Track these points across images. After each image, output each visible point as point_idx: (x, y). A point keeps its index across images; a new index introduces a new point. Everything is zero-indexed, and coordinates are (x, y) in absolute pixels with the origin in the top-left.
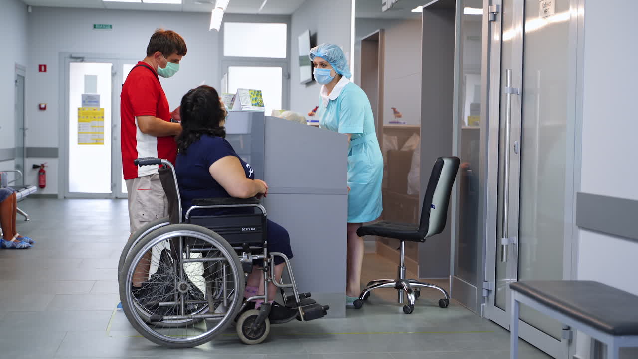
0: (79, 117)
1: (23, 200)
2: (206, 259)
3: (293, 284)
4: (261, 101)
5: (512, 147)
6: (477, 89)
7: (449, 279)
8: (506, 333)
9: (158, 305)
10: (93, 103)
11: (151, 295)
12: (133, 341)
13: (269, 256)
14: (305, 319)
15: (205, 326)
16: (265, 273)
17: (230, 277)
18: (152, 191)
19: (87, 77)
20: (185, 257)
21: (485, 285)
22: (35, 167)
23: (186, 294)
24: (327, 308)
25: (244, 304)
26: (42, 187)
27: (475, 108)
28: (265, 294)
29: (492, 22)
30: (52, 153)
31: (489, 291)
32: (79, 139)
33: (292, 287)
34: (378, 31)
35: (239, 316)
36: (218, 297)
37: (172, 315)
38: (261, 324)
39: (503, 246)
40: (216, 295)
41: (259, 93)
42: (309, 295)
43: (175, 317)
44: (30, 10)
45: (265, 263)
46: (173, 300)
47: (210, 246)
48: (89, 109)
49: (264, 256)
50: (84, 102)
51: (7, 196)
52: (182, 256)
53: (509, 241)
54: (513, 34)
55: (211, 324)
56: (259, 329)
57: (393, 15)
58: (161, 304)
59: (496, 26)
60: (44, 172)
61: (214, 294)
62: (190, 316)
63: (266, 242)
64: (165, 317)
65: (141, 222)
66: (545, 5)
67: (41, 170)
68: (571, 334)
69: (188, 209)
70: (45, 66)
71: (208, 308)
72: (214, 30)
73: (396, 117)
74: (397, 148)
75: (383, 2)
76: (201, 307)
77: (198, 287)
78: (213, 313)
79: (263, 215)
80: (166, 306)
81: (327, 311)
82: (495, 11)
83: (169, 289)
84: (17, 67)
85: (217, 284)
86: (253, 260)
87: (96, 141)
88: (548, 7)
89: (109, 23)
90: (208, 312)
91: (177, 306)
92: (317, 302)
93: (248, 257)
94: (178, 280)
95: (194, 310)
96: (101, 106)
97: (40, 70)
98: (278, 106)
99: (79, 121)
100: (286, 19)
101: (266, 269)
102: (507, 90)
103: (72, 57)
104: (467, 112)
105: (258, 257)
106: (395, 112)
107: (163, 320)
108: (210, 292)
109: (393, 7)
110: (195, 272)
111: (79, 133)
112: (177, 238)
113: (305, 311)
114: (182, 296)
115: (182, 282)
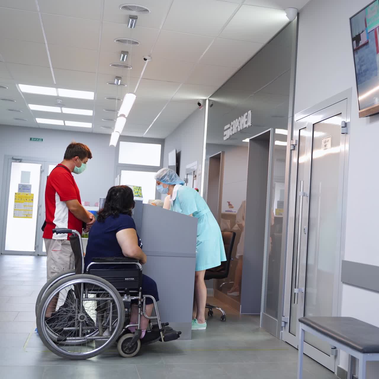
0: (15, 199)
2: (98, 299)
3: (158, 317)
4: (141, 194)
5: (303, 229)
6: (282, 192)
7: (260, 315)
8: (296, 350)
9: (62, 329)
10: (25, 190)
11: (58, 322)
12: (44, 354)
13: (142, 297)
14: (165, 341)
15: (94, 345)
16: (139, 309)
17: (115, 313)
18: (62, 251)
19: (23, 173)
20: (84, 297)
21: (283, 319)
23: (83, 322)
24: (180, 333)
25: (124, 330)
27: (280, 204)
28: (138, 323)
29: (292, 151)
31: (286, 323)
32: (14, 214)
33: (157, 319)
34: (221, 152)
35: (120, 337)
36: (105, 325)
37: (72, 337)
38: (134, 344)
39: (295, 293)
40: (104, 323)
41: (140, 188)
42: (167, 324)
43: (74, 338)
45: (140, 302)
46: (73, 326)
47: (104, 290)
48: (23, 194)
49: (139, 297)
50: (19, 189)
53: (299, 291)
54: (305, 159)
55: (99, 344)
56: (133, 347)
57: (231, 142)
58: (64, 329)
59: (295, 153)
61: (103, 323)
62: (86, 338)
63: (141, 288)
64: (68, 338)
65: (52, 273)
66: (325, 142)
68: (337, 352)
71: (98, 332)
72: (112, 146)
73: (230, 208)
74: (229, 227)
75: (224, 134)
76: (93, 332)
77: (92, 318)
78: (102, 336)
79: (140, 269)
80: (69, 331)
81: (180, 335)
82: (294, 143)
83: (71, 318)
85: (105, 316)
86: (132, 300)
87: (27, 216)
88: (326, 143)
89: (41, 138)
90: (96, 336)
91: (76, 330)
92: (173, 329)
93: (128, 298)
94: (79, 313)
95: (88, 334)
96: (32, 192)
99: (15, 202)
100: (161, 141)
101: (140, 306)
102: (300, 193)
103: (13, 159)
104: (275, 206)
105: (134, 298)
106: (230, 205)
107: (66, 340)
108: (100, 322)
109: (231, 138)
110: (91, 308)
111: (14, 210)
112: (79, 284)
113: (165, 335)
114: (81, 324)
115: (81, 314)
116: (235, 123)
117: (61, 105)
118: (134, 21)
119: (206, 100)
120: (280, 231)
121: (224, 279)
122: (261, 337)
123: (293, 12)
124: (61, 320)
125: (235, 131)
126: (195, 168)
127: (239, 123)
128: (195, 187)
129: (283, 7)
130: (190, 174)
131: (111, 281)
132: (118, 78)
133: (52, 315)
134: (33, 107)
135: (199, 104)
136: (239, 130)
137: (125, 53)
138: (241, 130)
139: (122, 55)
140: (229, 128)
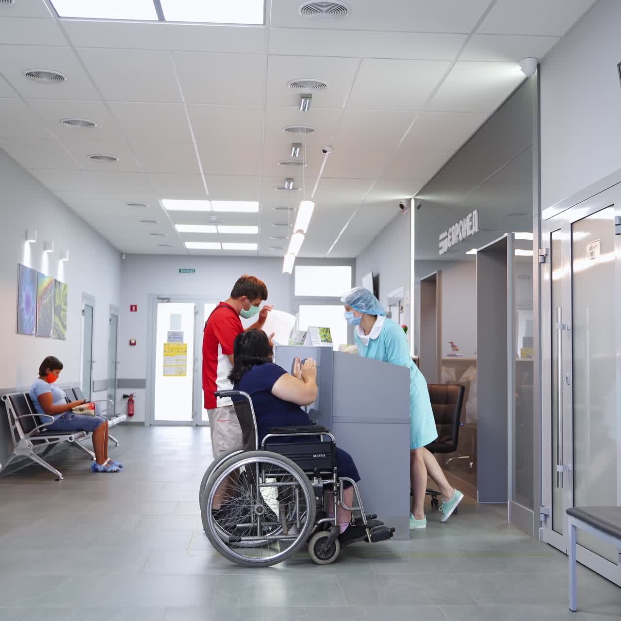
0: (165, 351)
1: (113, 427)
2: (281, 484)
3: (361, 508)
4: (330, 338)
5: (564, 378)
6: (529, 323)
7: (507, 504)
8: (565, 557)
9: (235, 526)
10: (177, 339)
11: (229, 517)
12: (214, 559)
13: (338, 481)
14: (372, 541)
15: (278, 547)
16: (335, 497)
17: (303, 502)
18: (231, 422)
19: (173, 316)
20: (261, 482)
21: (542, 510)
22: (125, 396)
23: (261, 516)
24: (393, 530)
25: (316, 526)
26: (130, 415)
27: (528, 342)
28: (334, 517)
29: (542, 264)
30: (140, 384)
31: (546, 516)
32: (164, 371)
33: (360, 510)
34: (436, 272)
35: (311, 537)
36: (290, 519)
37: (248, 536)
38: (331, 546)
39: (558, 473)
40: (289, 517)
41: (327, 330)
42: (375, 517)
43: (251, 538)
44: (124, 258)
45: (335, 487)
46: (249, 522)
47: (285, 471)
48: (174, 344)
49: (334, 481)
50: (169, 338)
51: (100, 425)
52: (259, 481)
53: (564, 468)
54: (561, 273)
55: (285, 544)
56: (329, 551)
57: (449, 257)
58: (238, 525)
59: (546, 268)
60: (133, 402)
61: (287, 517)
62: (266, 537)
63: (335, 468)
64: (243, 538)
65: (221, 451)
66: (591, 249)
67: (130, 399)
69: (264, 437)
70: (136, 306)
71: (282, 530)
72: (286, 273)
73: (453, 351)
74: (455, 380)
75: (440, 247)
76: (275, 529)
77: (274, 510)
78: (287, 534)
79: (332, 442)
80: (244, 528)
81: (394, 533)
82: (544, 253)
83: (246, 511)
84: (111, 307)
85: (290, 508)
86: (324, 484)
87: (180, 373)
88: (594, 250)
89: (193, 268)
90: (281, 534)
91: (253, 528)
92: (384, 524)
93: (319, 482)
94: (255, 503)
95: (269, 532)
96: (185, 342)
97: (132, 310)
98: (344, 341)
99: (165, 355)
100: (351, 262)
101: (336, 493)
102: (557, 326)
103: (159, 298)
104: (520, 345)
105: (328, 482)
106: (453, 346)
107: (240, 540)
108: (283, 515)
109: (449, 250)
110: (271, 496)
111: (164, 366)
112: (253, 464)
113: (373, 533)
114: (258, 518)
115: (258, 505)
116: (455, 229)
117: (216, 223)
118: (308, 101)
119: (411, 199)
120: (530, 381)
121: (451, 454)
122: (511, 536)
123: (531, 64)
124: (234, 514)
125: (455, 240)
126: (401, 296)
127: (461, 228)
128: (402, 323)
129: (515, 58)
130: (394, 305)
131: (295, 459)
132: (290, 180)
133: (222, 507)
134: (181, 228)
135: (402, 206)
136: (461, 239)
137: (297, 145)
138: (463, 240)
139: (294, 149)
140: (447, 237)
